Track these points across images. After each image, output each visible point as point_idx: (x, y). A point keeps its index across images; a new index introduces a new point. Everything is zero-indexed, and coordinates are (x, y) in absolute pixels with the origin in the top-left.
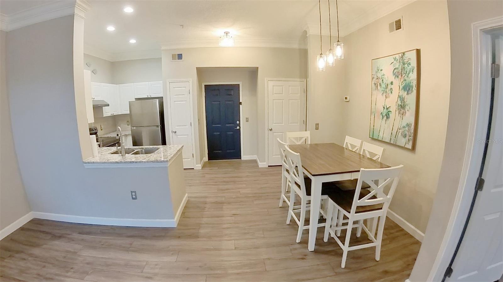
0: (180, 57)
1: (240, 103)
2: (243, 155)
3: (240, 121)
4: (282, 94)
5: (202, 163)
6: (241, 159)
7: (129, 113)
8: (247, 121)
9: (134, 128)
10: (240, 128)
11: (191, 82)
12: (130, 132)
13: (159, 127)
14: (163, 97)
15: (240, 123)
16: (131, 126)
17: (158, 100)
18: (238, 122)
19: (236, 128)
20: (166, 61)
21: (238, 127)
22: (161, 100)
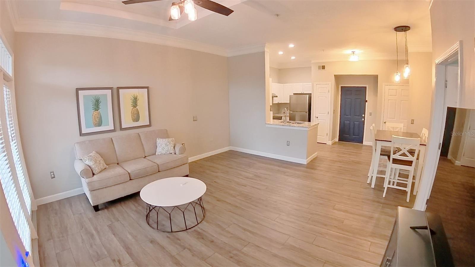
0: (323, 67)
1: (366, 101)
2: (365, 141)
3: (365, 115)
4: (396, 95)
5: (332, 141)
6: (362, 143)
7: (289, 102)
8: (370, 115)
9: (292, 112)
10: (365, 119)
11: (330, 85)
12: (289, 115)
13: (307, 113)
14: (311, 94)
15: (365, 116)
16: (290, 111)
17: (308, 95)
18: (363, 115)
19: (362, 119)
20: (314, 70)
21: (363, 119)
22: (310, 95)
